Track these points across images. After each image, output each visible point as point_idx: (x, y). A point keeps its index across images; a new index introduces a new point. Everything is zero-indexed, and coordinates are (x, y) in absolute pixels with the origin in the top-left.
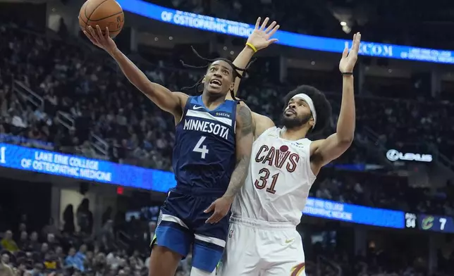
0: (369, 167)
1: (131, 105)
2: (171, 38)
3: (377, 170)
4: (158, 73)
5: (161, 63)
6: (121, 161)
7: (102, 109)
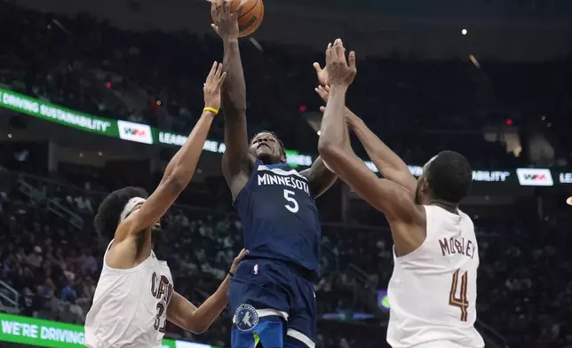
0: (357, 316)
1: (49, 241)
2: (100, 154)
3: (366, 320)
4: (84, 200)
5: (88, 186)
6: (35, 313)
7: (11, 247)
